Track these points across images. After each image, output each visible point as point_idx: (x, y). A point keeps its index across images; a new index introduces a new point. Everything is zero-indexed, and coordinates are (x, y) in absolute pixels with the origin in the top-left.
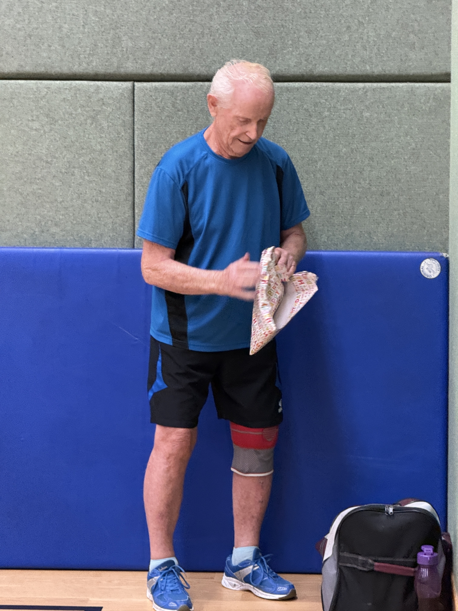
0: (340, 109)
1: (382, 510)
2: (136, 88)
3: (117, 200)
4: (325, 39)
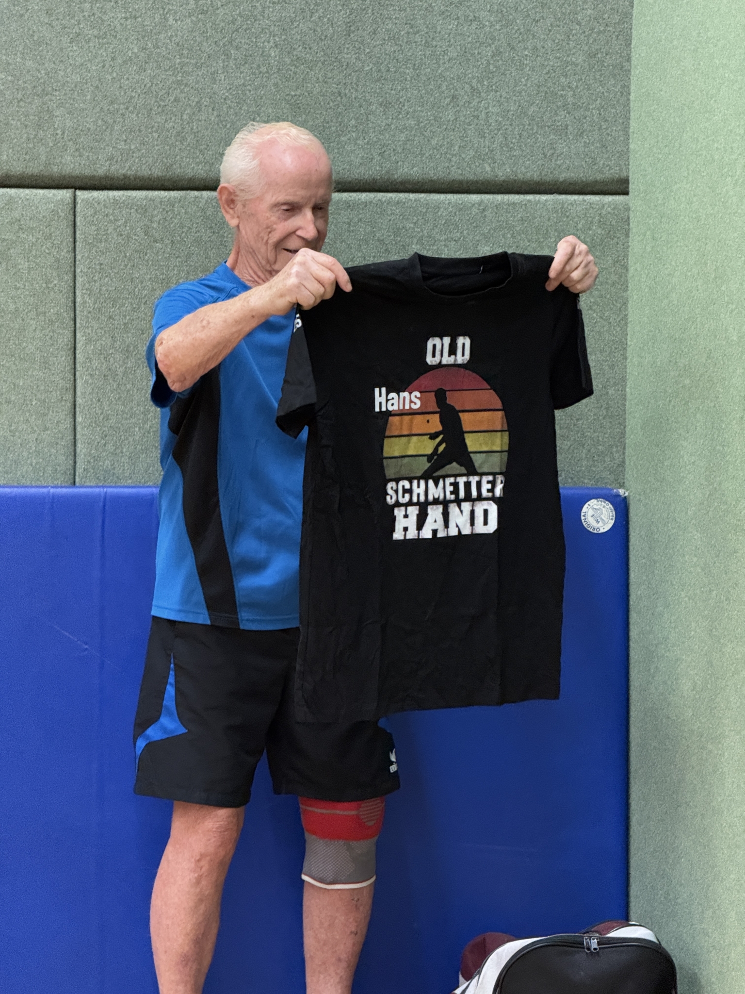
0: (439, 240)
1: (578, 945)
2: (79, 200)
3: (44, 401)
4: (413, 118)
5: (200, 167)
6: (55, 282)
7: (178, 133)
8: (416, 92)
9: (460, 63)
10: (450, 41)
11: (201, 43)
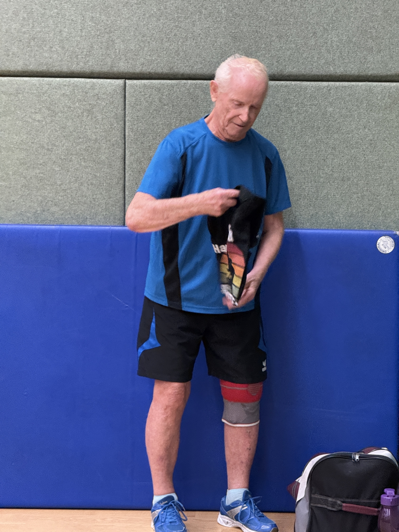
0: (307, 105)
1: (350, 458)
2: (127, 85)
3: (110, 184)
5: (187, 68)
6: (115, 125)
8: (295, 30)
9: (318, 16)
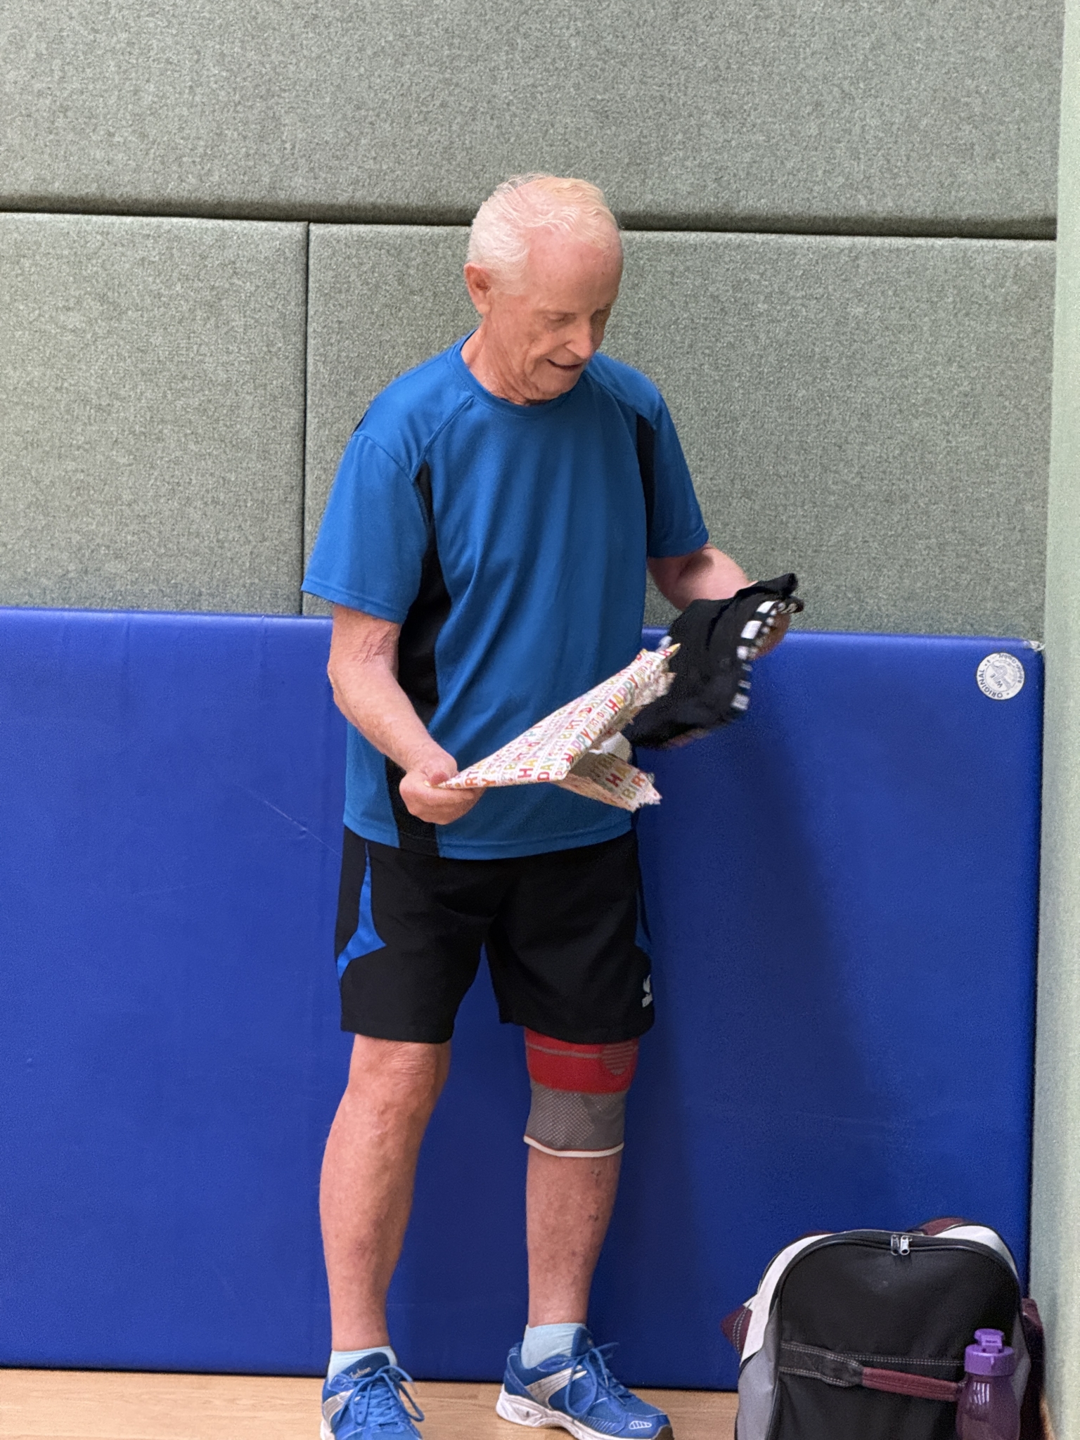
0: (794, 298)
1: (884, 1245)
2: (312, 237)
3: (263, 502)
4: (761, 131)
5: (474, 194)
6: (280, 345)
7: (446, 149)
8: (766, 97)
9: (827, 58)
10: (813, 28)
11: (477, 30)
